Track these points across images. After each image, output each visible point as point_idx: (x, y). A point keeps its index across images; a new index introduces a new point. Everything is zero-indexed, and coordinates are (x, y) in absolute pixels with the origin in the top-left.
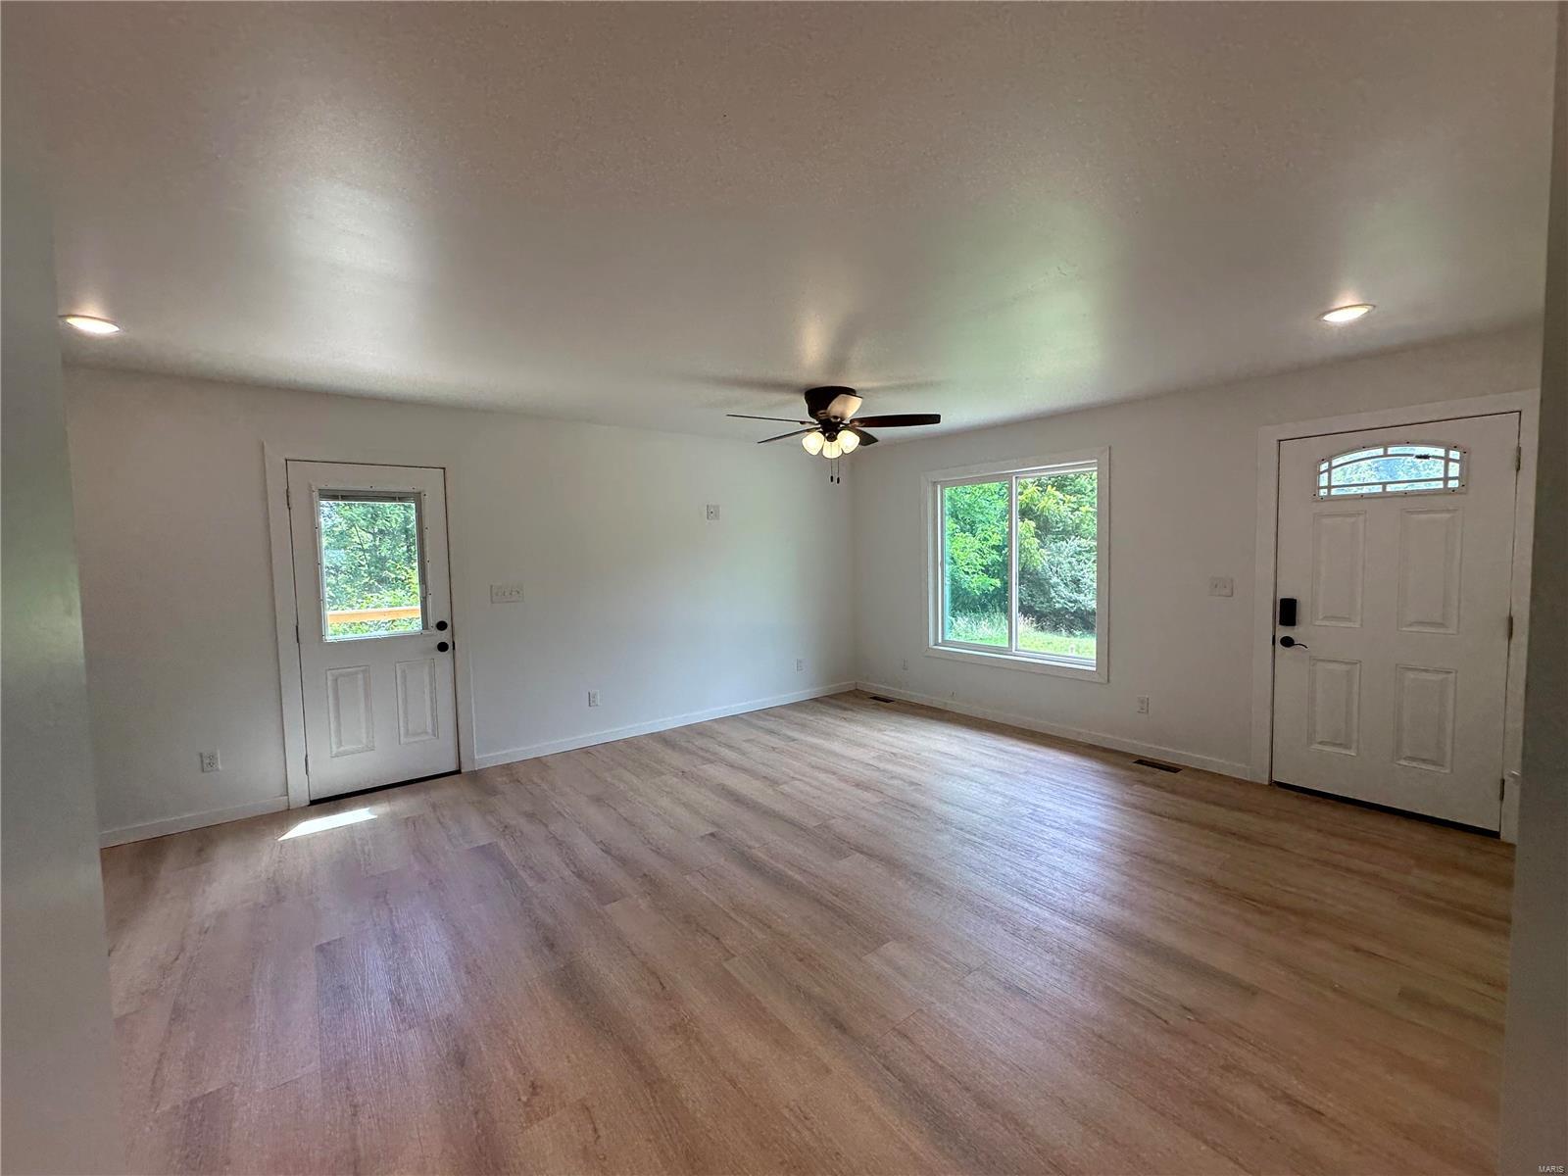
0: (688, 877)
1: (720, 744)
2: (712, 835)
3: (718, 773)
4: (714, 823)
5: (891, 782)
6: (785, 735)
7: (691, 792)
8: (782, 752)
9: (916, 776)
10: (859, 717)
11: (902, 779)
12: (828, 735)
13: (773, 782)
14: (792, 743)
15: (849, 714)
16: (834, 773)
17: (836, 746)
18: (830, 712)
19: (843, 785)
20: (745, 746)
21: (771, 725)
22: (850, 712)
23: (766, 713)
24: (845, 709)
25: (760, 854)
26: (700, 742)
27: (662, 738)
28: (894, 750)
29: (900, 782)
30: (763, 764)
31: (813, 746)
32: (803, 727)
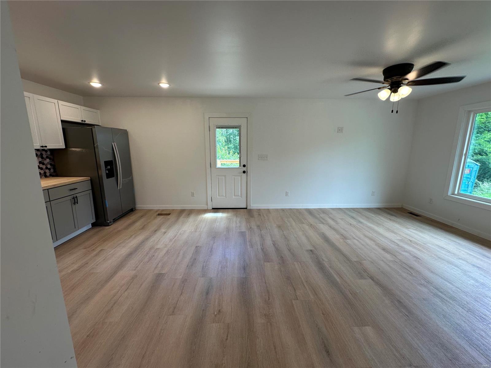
0: (295, 263)
1: (330, 218)
2: (311, 251)
3: (324, 228)
4: (314, 247)
5: (403, 253)
6: (358, 220)
7: (311, 233)
8: (354, 226)
9: (419, 254)
10: (399, 220)
11: (410, 254)
12: (378, 224)
13: (345, 238)
14: (359, 224)
15: (393, 218)
16: (374, 241)
17: (381, 230)
18: (383, 215)
19: (376, 247)
20: (339, 221)
21: (354, 215)
22: (394, 217)
23: (354, 209)
24: (392, 215)
25: (326, 264)
26: (322, 215)
27: (309, 211)
28: (411, 239)
29: (409, 254)
30: (344, 229)
31: (369, 228)
32: (368, 218)
